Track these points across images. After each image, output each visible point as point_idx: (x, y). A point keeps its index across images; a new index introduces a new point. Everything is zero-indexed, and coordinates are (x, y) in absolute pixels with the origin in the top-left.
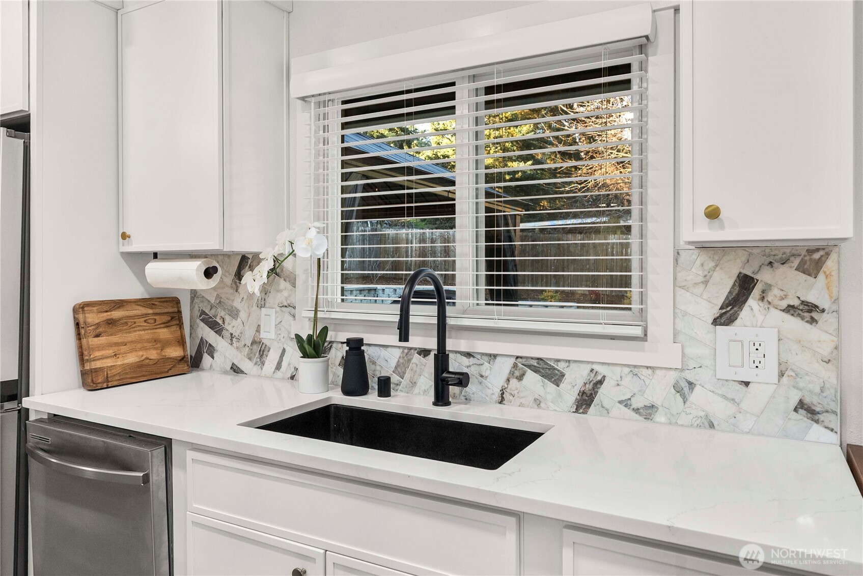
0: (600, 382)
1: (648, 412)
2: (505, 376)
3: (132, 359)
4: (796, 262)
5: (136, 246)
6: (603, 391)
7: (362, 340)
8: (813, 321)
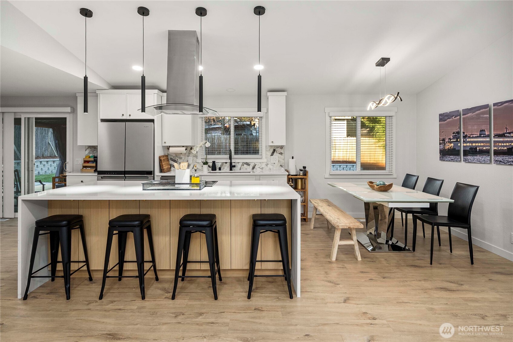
0: (256, 165)
1: (262, 168)
2: (241, 165)
3: (166, 167)
4: (280, 147)
5: (167, 144)
7: (215, 161)
8: (282, 155)
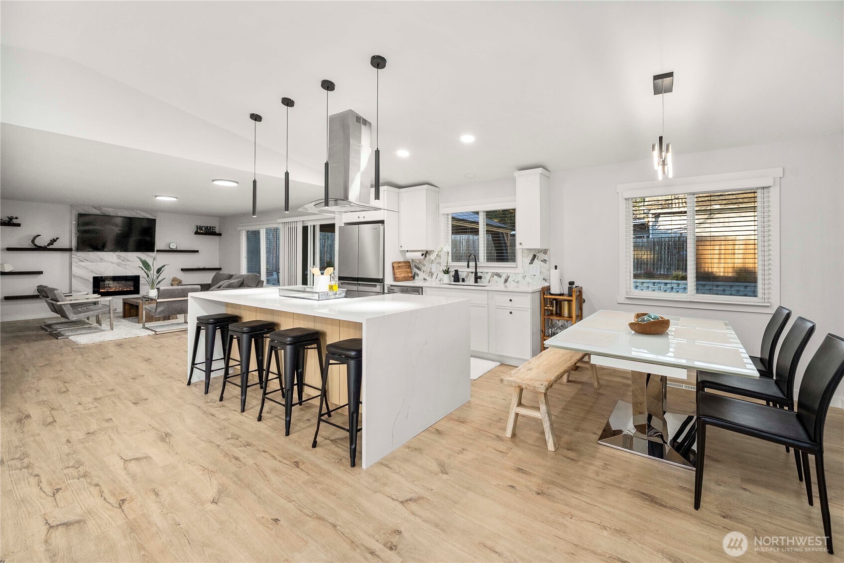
1: (518, 282)
2: (490, 276)
3: (403, 275)
5: (404, 249)
6: (509, 278)
7: (458, 270)
8: (546, 263)
